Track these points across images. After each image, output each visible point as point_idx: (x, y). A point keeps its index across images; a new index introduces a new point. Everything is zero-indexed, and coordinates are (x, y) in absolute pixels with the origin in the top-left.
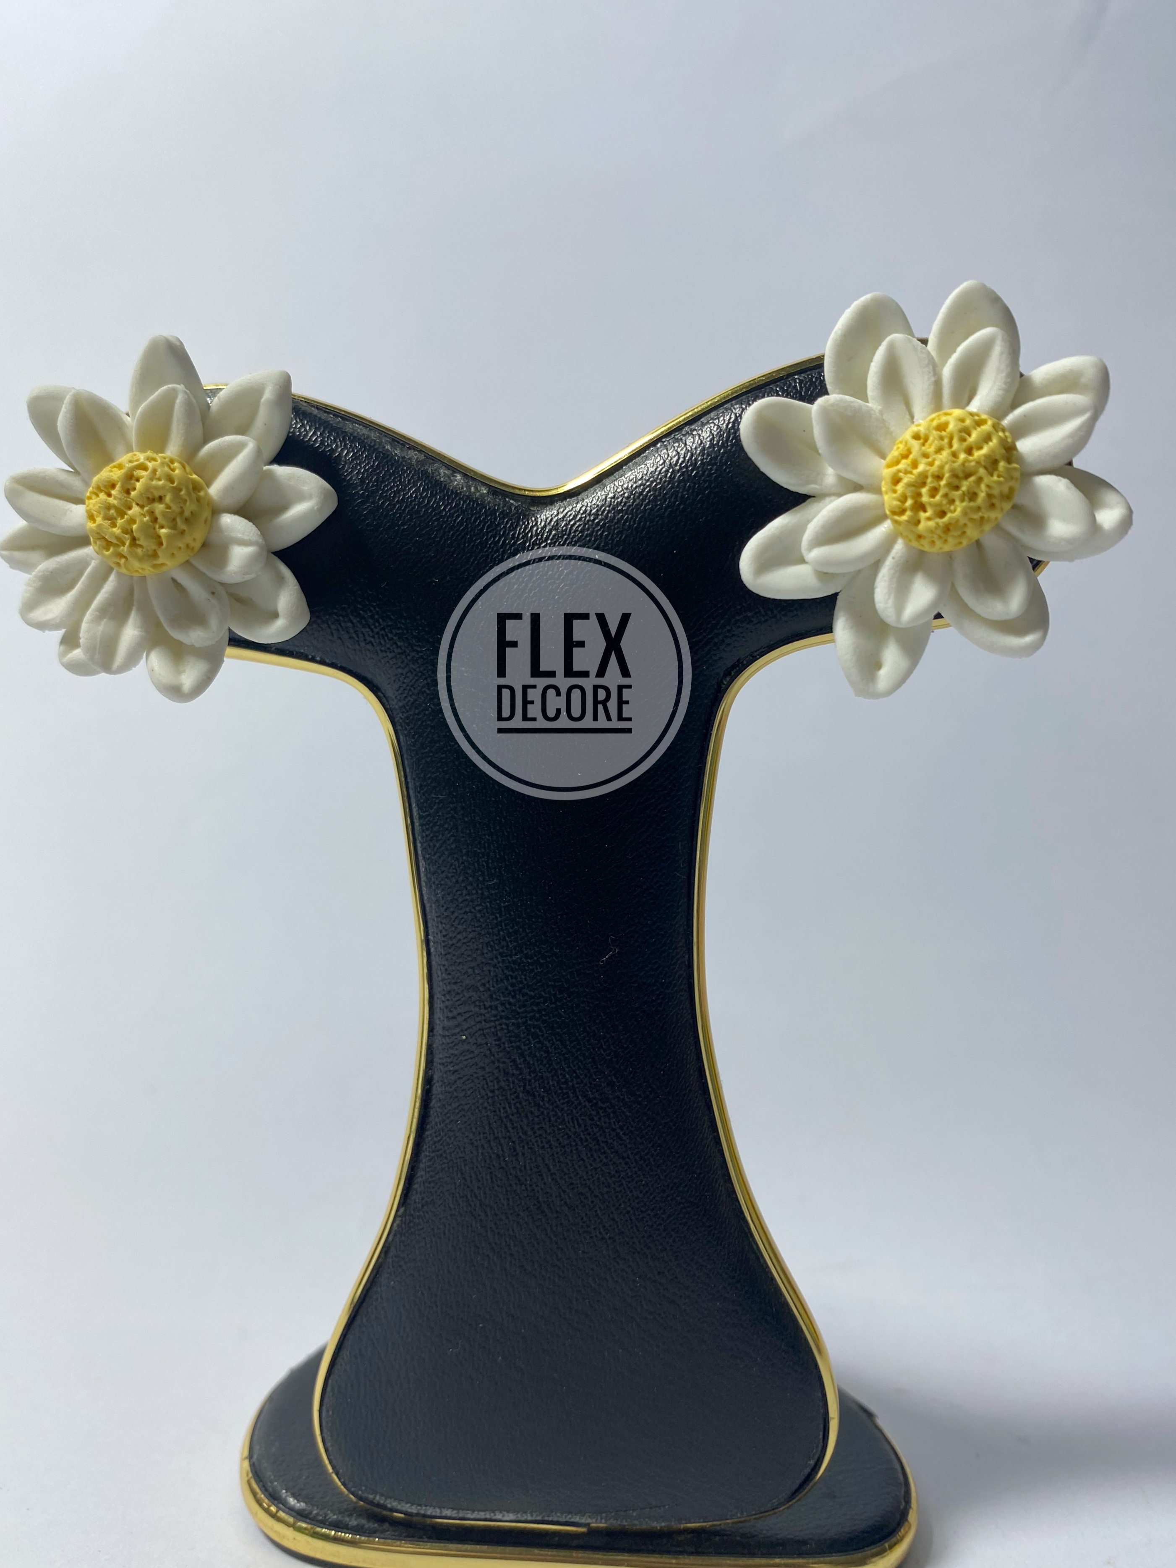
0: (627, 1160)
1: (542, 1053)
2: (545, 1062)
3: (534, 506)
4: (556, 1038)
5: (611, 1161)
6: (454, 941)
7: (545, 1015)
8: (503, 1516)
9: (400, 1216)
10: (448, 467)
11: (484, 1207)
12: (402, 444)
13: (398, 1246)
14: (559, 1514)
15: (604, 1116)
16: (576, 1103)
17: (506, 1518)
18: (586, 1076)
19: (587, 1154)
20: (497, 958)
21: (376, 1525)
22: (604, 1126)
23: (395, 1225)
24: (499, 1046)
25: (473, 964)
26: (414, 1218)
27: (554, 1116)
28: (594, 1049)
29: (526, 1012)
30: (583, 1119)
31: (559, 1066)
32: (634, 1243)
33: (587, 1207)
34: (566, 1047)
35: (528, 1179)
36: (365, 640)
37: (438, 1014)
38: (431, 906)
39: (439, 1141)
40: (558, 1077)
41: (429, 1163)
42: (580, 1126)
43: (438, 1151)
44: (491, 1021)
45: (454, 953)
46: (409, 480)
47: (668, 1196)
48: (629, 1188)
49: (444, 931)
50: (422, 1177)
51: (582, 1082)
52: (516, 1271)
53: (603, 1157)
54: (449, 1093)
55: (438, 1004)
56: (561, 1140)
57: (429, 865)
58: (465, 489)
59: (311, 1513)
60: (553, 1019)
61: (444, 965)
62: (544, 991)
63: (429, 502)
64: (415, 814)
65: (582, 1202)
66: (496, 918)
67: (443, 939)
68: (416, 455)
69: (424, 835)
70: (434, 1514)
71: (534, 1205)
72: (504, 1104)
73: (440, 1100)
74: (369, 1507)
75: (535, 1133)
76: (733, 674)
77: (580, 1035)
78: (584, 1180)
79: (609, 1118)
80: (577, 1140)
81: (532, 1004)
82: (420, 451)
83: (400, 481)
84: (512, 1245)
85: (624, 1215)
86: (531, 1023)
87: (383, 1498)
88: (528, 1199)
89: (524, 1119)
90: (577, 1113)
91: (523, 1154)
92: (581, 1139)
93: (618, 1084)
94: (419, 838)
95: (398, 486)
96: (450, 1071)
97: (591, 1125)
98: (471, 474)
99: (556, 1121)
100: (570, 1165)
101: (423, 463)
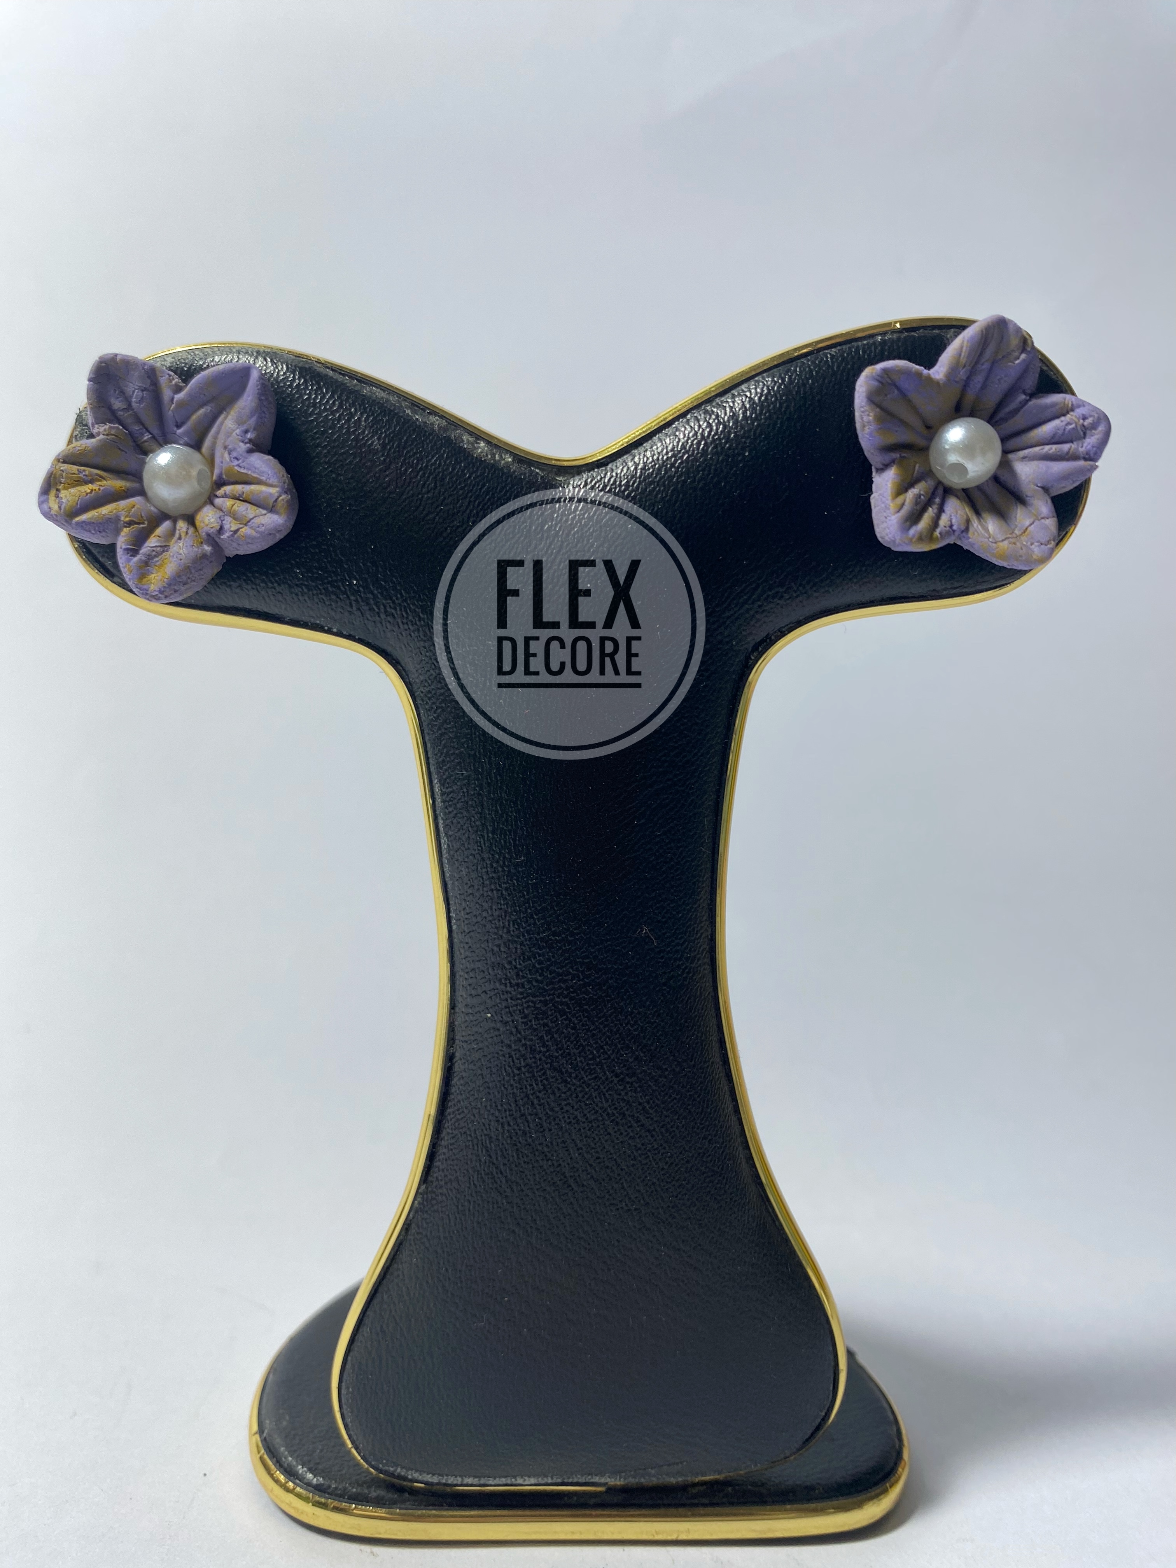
0: (654, 1133)
1: (569, 1029)
2: (572, 1038)
3: (559, 476)
4: (583, 1015)
5: (637, 1134)
6: (479, 919)
7: (573, 993)
8: (525, 1480)
9: (421, 1194)
10: (471, 433)
11: (510, 1183)
12: (422, 409)
13: (420, 1224)
14: (579, 1476)
15: (631, 1090)
16: (604, 1078)
17: (526, 1483)
18: (613, 1051)
19: (614, 1128)
20: (524, 936)
21: (396, 1496)
22: (631, 1100)
23: (416, 1202)
24: (525, 1023)
25: (497, 942)
26: (437, 1195)
27: (581, 1092)
28: (621, 1025)
29: (554, 989)
30: (610, 1094)
31: (586, 1043)
32: (659, 1213)
33: (613, 1179)
34: (593, 1024)
35: (555, 1154)
36: (386, 612)
37: (460, 992)
38: (453, 884)
39: (462, 1118)
40: (585, 1053)
41: (453, 1141)
42: (607, 1101)
43: (462, 1128)
44: (517, 999)
45: (479, 930)
46: (432, 447)
47: (693, 1166)
48: (655, 1160)
49: (467, 908)
50: (444, 1154)
51: (609, 1057)
52: (542, 1245)
53: (629, 1130)
54: (473, 1070)
55: (460, 981)
56: (588, 1115)
57: (451, 842)
58: (489, 456)
59: (329, 1487)
60: (581, 996)
61: (467, 943)
62: (572, 968)
63: (453, 470)
64: (437, 790)
65: (608, 1175)
66: (524, 895)
67: (466, 916)
68: (437, 420)
69: (447, 811)
70: (455, 1482)
71: (561, 1180)
72: (531, 1080)
73: (463, 1078)
74: (388, 1478)
75: (562, 1109)
76: (760, 649)
77: (608, 1011)
78: (611, 1154)
79: (635, 1092)
80: (604, 1115)
81: (559, 981)
82: (442, 417)
83: (423, 447)
84: (538, 1219)
85: (650, 1188)
86: (559, 1000)
87: (404, 1470)
88: (554, 1174)
89: (551, 1096)
90: (605, 1088)
91: (550, 1130)
92: (608, 1114)
93: (645, 1058)
94: (441, 816)
95: (421, 452)
96: (473, 1049)
97: (618, 1099)
98: (494, 442)
99: (583, 1097)
100: (597, 1139)
101: (445, 429)
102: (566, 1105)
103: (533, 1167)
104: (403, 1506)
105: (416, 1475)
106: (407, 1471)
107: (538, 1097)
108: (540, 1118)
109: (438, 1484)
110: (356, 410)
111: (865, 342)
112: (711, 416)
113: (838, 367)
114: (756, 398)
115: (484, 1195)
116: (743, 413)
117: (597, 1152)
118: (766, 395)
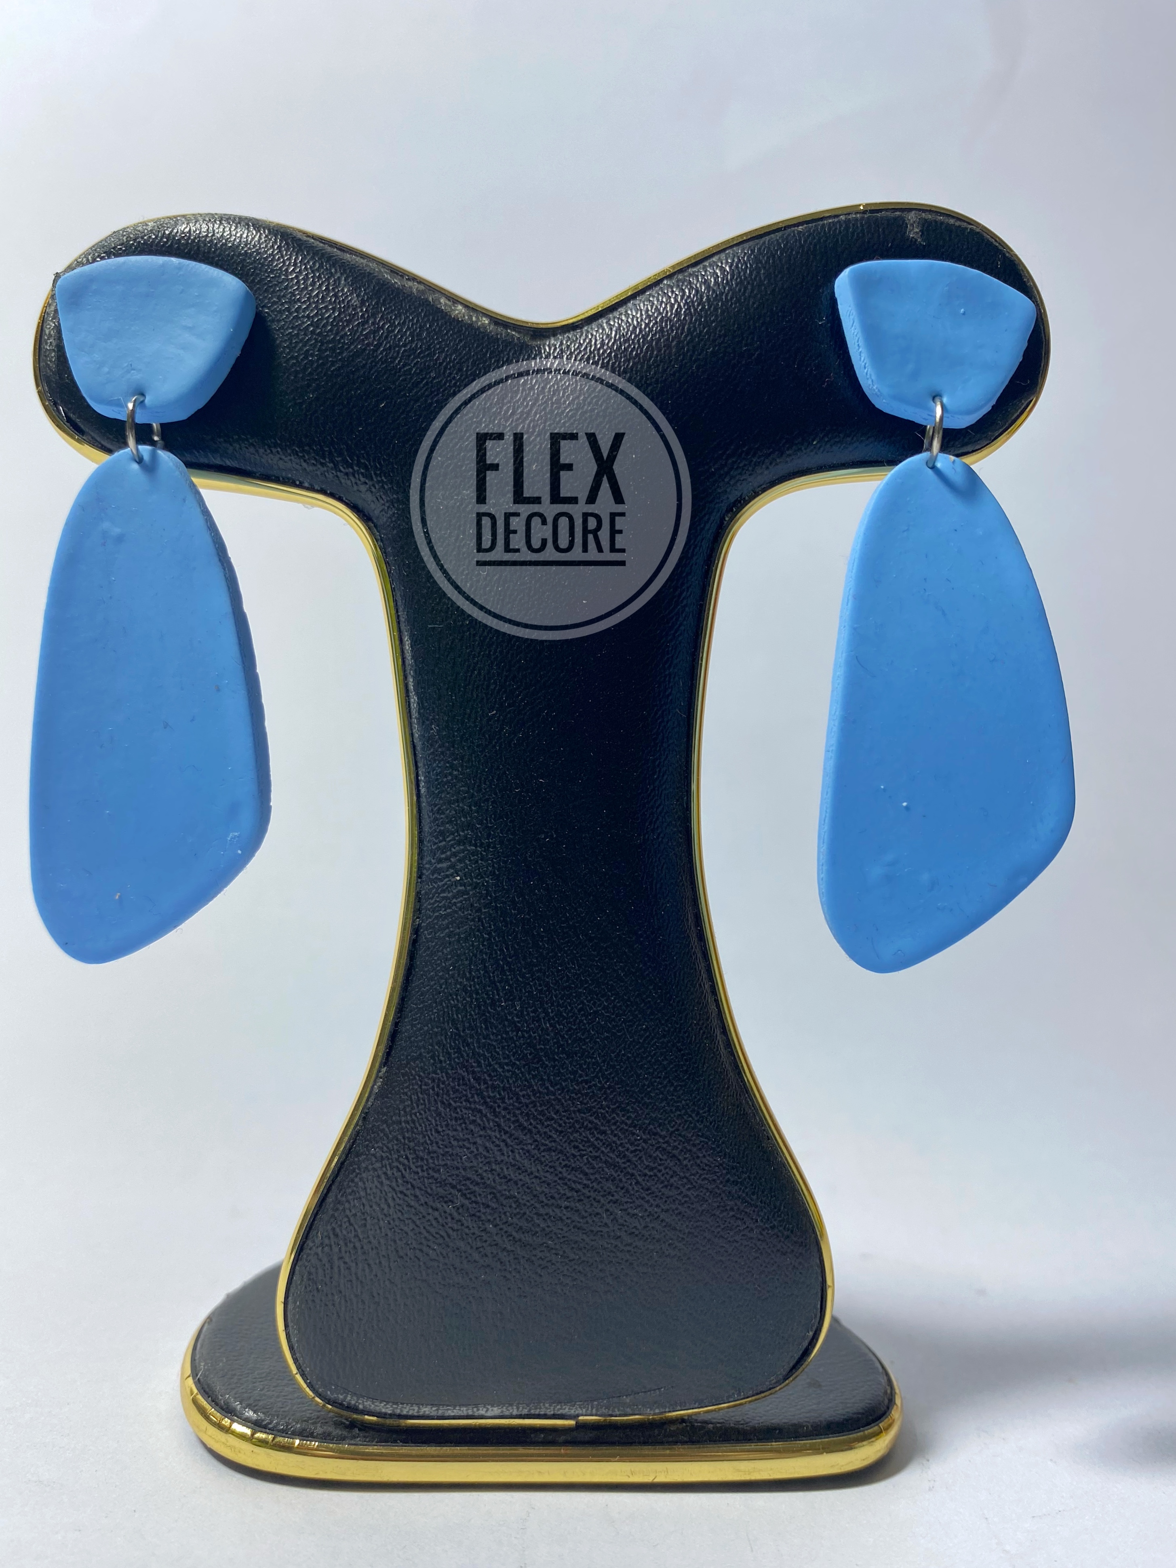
0: (628, 1003)
1: (541, 890)
2: (545, 900)
3: (537, 337)
4: (556, 875)
5: (611, 1004)
7: (545, 852)
8: (487, 1411)
10: (449, 298)
11: (477, 1057)
12: (401, 276)
13: (380, 1110)
14: (547, 1405)
15: (605, 956)
16: (577, 942)
17: (489, 1414)
18: (587, 914)
19: (587, 997)
22: (605, 967)
23: (376, 1088)
24: (496, 885)
25: (467, 801)
26: (398, 1077)
27: (553, 957)
30: (582, 960)
35: (525, 1025)
36: (359, 463)
37: (429, 857)
39: (428, 990)
40: (558, 915)
41: (417, 1016)
42: (580, 966)
44: (488, 859)
45: (448, 790)
46: (410, 306)
48: (630, 1033)
49: (437, 769)
50: (407, 1031)
51: (583, 920)
53: (603, 1000)
55: (428, 847)
56: (560, 982)
58: (467, 317)
59: (271, 1422)
60: (554, 856)
61: (436, 805)
63: (431, 326)
64: (407, 647)
65: (581, 1048)
67: (436, 777)
68: (416, 285)
69: (417, 669)
70: (411, 1413)
71: (531, 1053)
72: (501, 945)
73: (429, 948)
74: (337, 1410)
76: (734, 510)
82: (420, 283)
83: (401, 305)
87: (355, 1398)
89: (522, 961)
90: (578, 953)
91: (520, 999)
92: (581, 981)
94: (411, 675)
96: (441, 915)
97: (591, 966)
98: (471, 306)
99: (555, 962)
100: (569, 1008)
101: (423, 292)
102: (538, 971)
103: (502, 1038)
104: (353, 1442)
105: (369, 1404)
106: (358, 1399)
107: (508, 964)
108: (509, 985)
109: (391, 1416)
110: (336, 270)
111: (830, 221)
112: (683, 283)
113: (805, 241)
114: (728, 269)
115: (450, 1072)
116: (715, 280)
117: (570, 1023)
118: (737, 265)
